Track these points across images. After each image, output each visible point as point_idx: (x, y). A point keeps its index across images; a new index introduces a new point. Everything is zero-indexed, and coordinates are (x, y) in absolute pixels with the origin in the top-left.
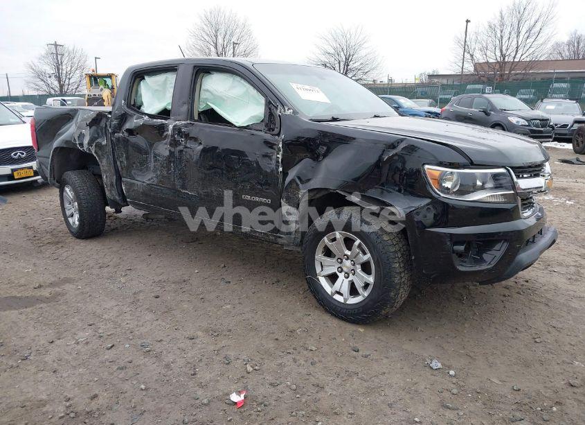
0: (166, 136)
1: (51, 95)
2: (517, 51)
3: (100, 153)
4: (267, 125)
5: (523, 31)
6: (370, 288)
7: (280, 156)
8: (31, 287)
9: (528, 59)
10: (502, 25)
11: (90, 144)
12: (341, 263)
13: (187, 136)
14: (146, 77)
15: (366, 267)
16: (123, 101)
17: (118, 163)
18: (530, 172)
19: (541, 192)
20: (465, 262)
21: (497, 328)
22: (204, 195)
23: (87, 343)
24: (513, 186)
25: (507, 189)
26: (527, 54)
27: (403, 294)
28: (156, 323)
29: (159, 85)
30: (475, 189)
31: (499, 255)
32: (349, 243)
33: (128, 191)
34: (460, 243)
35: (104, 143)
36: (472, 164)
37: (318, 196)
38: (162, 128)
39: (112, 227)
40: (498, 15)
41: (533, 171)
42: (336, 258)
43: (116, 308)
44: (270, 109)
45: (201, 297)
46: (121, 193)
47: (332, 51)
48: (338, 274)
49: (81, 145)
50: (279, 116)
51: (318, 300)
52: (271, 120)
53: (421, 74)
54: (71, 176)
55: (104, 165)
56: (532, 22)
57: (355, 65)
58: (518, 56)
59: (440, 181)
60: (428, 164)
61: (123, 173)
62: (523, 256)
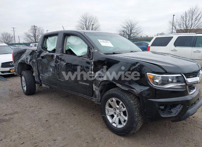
0: (54, 59)
1: (32, 43)
2: (192, 26)
3: (33, 64)
4: (88, 55)
5: (194, 18)
6: (126, 122)
7: (92, 67)
8: (3, 115)
9: (196, 28)
10: (186, 16)
11: (30, 61)
12: (115, 110)
13: (61, 59)
14: (49, 38)
15: (124, 113)
16: (40, 46)
17: (39, 68)
18: (193, 75)
19: (198, 83)
20: (164, 113)
21: (180, 140)
22: (66, 81)
23: (14, 141)
24: (185, 82)
25: (182, 83)
26: (195, 26)
27: (140, 125)
28: (43, 132)
29: (53, 40)
30: (168, 82)
31: (179, 110)
32: (118, 103)
33: (42, 79)
34: (162, 105)
35: (35, 61)
36: (166, 73)
37: (106, 83)
38: (53, 56)
39: (40, 91)
40: (184, 13)
41: (194, 75)
42: (114, 108)
43: (30, 125)
44: (89, 49)
45: (63, 121)
46: (40, 79)
47: (126, 27)
48: (114, 115)
49: (27, 62)
50: (92, 52)
51: (107, 125)
52: (89, 54)
53: (158, 34)
54: (24, 73)
55: (35, 69)
56: (197, 15)
57: (134, 31)
58: (192, 27)
59: (153, 79)
60: (148, 72)
61: (40, 72)
62: (190, 111)
